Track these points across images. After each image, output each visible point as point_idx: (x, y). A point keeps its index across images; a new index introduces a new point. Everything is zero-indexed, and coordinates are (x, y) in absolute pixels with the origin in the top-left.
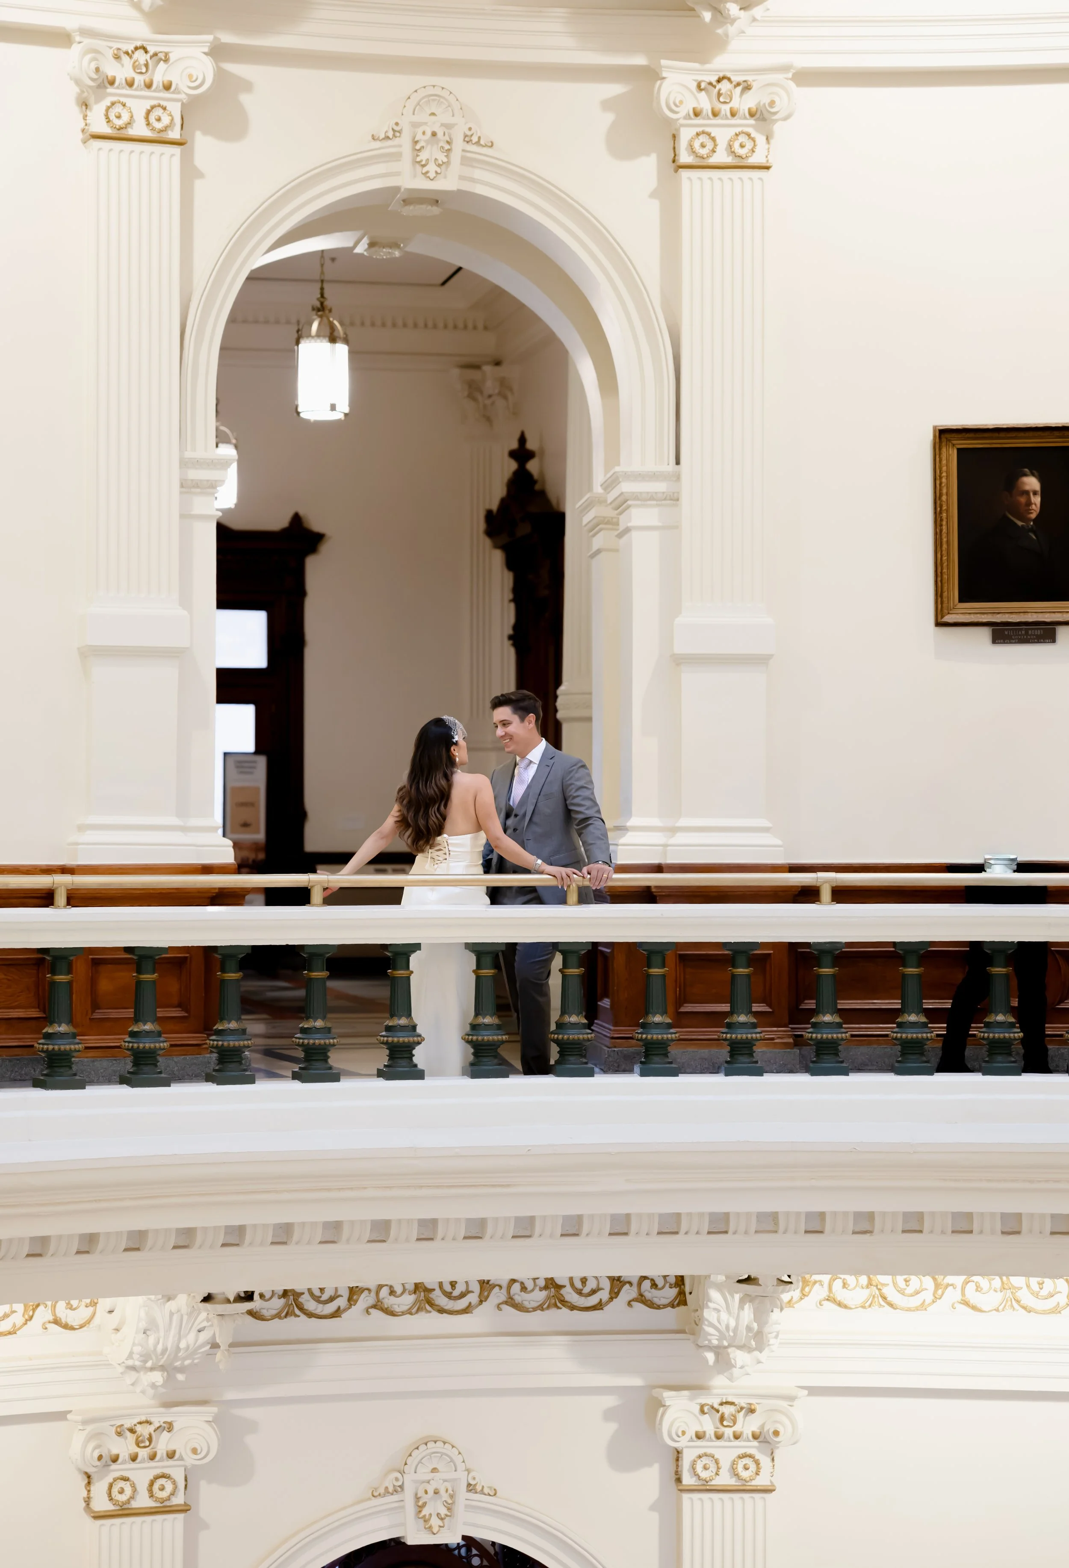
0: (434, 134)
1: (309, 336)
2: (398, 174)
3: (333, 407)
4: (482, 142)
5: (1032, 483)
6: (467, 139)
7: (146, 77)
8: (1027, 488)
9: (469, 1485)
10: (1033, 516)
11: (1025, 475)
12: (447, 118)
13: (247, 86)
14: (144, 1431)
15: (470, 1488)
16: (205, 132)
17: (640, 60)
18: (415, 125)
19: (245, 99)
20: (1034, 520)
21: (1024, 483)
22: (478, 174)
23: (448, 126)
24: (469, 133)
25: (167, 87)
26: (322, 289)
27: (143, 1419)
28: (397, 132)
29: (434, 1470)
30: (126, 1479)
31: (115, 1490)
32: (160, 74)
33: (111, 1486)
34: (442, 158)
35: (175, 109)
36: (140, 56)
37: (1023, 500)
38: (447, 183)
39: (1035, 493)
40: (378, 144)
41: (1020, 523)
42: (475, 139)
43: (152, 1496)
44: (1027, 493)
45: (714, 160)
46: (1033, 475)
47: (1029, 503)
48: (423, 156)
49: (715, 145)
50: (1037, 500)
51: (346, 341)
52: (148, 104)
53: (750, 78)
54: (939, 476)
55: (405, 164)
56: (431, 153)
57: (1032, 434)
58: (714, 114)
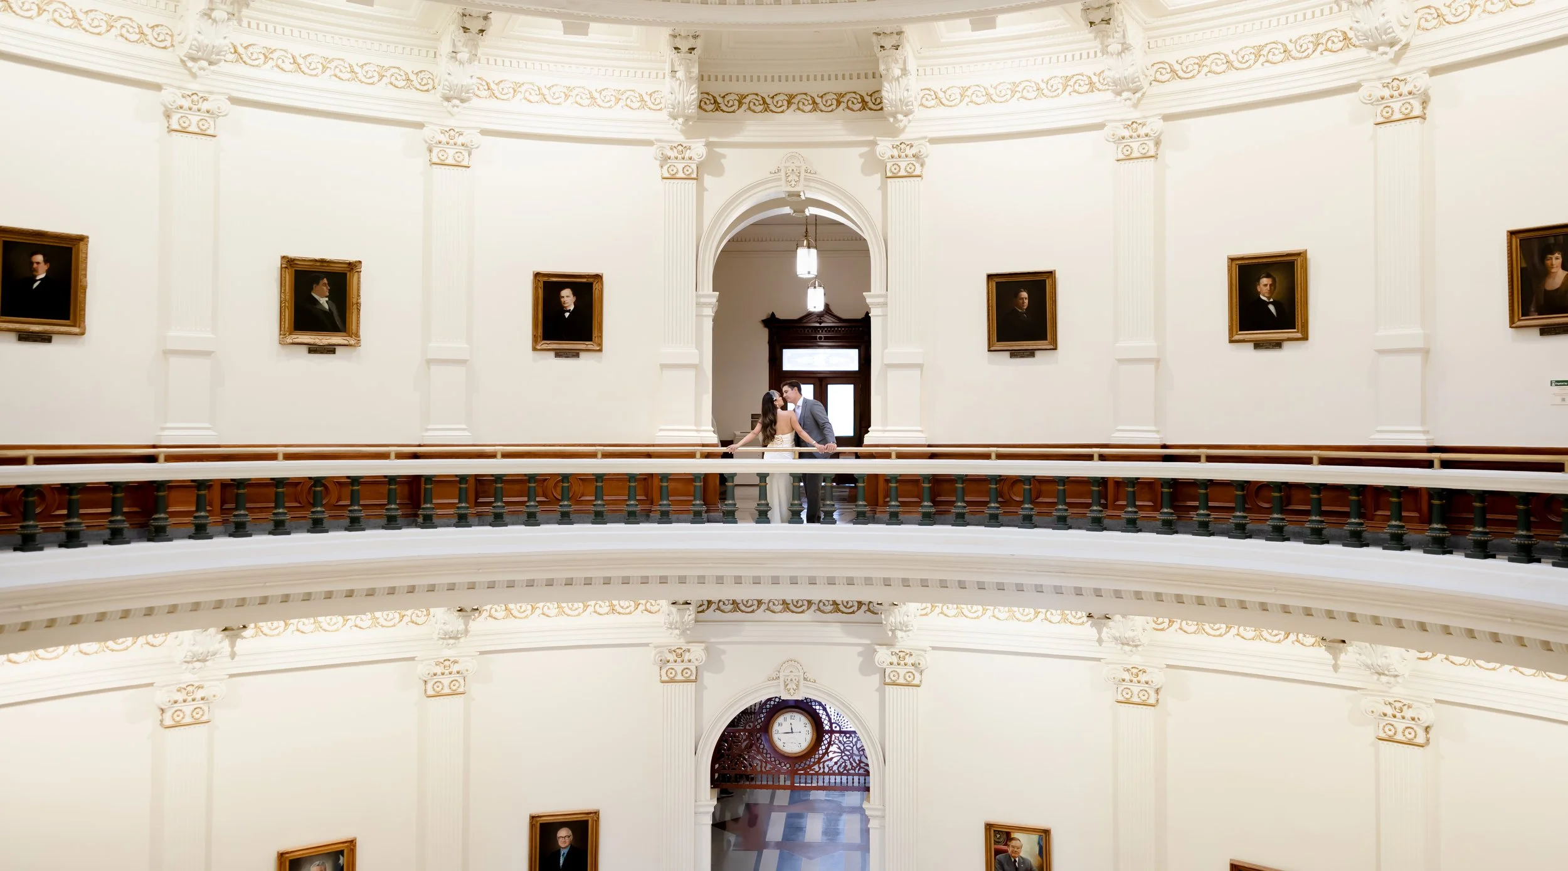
0: (793, 170)
1: (803, 246)
3: (809, 273)
4: (812, 173)
5: (1024, 294)
6: (806, 172)
7: (683, 156)
8: (1023, 296)
10: (1025, 307)
11: (1022, 291)
12: (798, 164)
13: (723, 156)
16: (708, 174)
17: (871, 138)
18: (786, 167)
20: (1025, 309)
21: (1021, 295)
22: (811, 183)
23: (799, 167)
24: (807, 169)
25: (691, 158)
26: (807, 229)
28: (780, 170)
32: (688, 154)
33: (668, 671)
34: (798, 177)
35: (694, 167)
36: (683, 148)
37: (1021, 301)
38: (799, 187)
39: (1026, 299)
40: (773, 175)
41: (1020, 310)
42: (809, 171)
44: (1022, 298)
45: (900, 174)
46: (1025, 291)
47: (1024, 302)
48: (790, 179)
49: (900, 169)
50: (1026, 301)
51: (816, 247)
52: (683, 166)
53: (913, 142)
54: (988, 293)
55: (783, 182)
56: (792, 177)
57: (1024, 275)
58: (900, 157)
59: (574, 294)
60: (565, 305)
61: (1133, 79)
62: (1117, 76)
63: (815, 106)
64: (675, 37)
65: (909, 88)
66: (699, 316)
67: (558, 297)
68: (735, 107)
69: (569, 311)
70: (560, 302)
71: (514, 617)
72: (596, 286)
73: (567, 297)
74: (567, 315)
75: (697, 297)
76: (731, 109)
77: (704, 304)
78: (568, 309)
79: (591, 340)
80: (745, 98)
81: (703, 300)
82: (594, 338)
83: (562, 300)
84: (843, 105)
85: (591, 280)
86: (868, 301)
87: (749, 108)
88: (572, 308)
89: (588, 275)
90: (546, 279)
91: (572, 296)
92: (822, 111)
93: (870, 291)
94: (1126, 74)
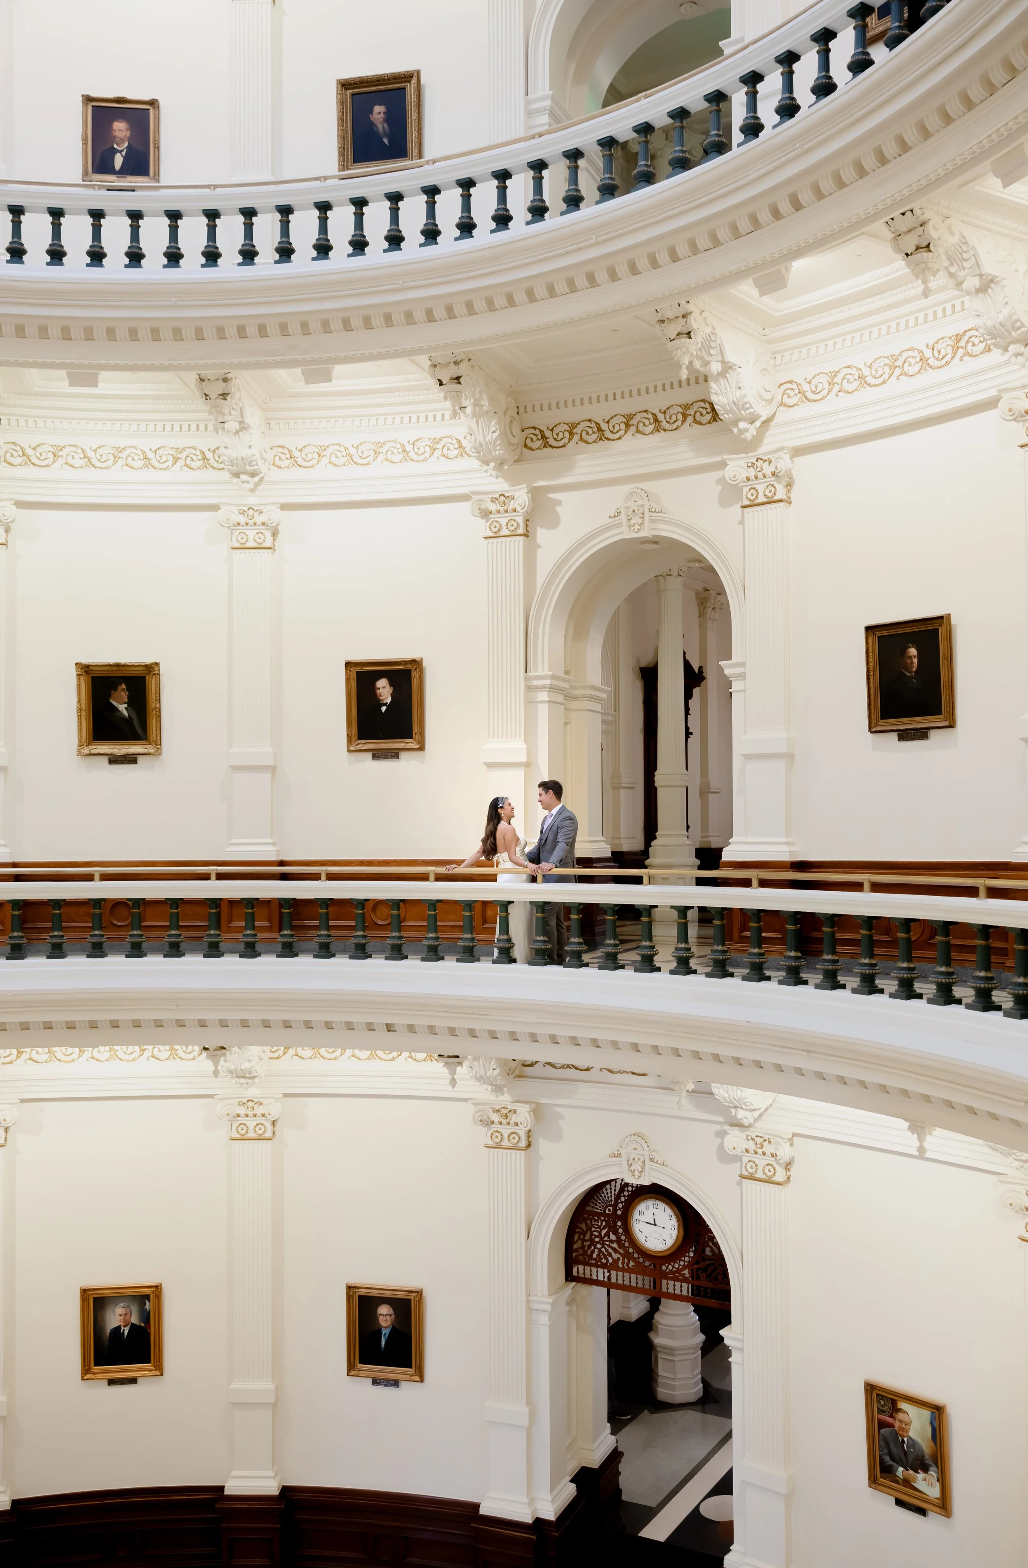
0: (634, 511)
2: (622, 533)
4: (657, 511)
5: (913, 651)
6: (650, 510)
7: (505, 508)
8: (911, 654)
9: (651, 1159)
10: (914, 670)
11: (910, 647)
12: (640, 502)
13: (559, 503)
14: (504, 1111)
15: (652, 1160)
16: (541, 527)
17: (718, 459)
18: (628, 508)
19: (558, 509)
20: (915, 672)
21: (909, 652)
22: (661, 526)
23: (642, 506)
24: (650, 508)
25: (515, 511)
27: (503, 1106)
28: (619, 513)
29: (635, 1149)
30: (499, 1132)
31: (494, 1136)
32: (512, 505)
33: (492, 1134)
34: (640, 521)
35: (520, 520)
36: (502, 498)
37: (909, 661)
38: (645, 533)
39: (915, 657)
40: (612, 520)
41: (908, 674)
42: (653, 510)
43: (509, 1141)
44: (911, 657)
45: (759, 501)
46: (913, 647)
47: (912, 663)
48: (632, 522)
49: (758, 494)
50: (916, 661)
52: (507, 520)
53: (770, 457)
54: (867, 652)
55: (624, 528)
56: (636, 520)
57: (911, 624)
58: (756, 478)
59: (391, 684)
60: (381, 698)
61: (1013, 325)
62: (990, 323)
63: (658, 426)
64: (435, 366)
65: (741, 385)
66: (530, 703)
67: (374, 689)
68: (566, 440)
69: (385, 704)
70: (375, 694)
71: (322, 1057)
72: (415, 674)
73: (383, 688)
74: (384, 709)
75: (527, 679)
76: (561, 443)
77: (537, 687)
78: (385, 702)
79: (411, 738)
80: (576, 427)
81: (535, 683)
82: (414, 734)
83: (378, 692)
84: (690, 419)
85: (408, 667)
86: (727, 672)
87: (581, 439)
88: (389, 700)
89: (404, 661)
90: (359, 669)
91: (388, 686)
92: (665, 430)
93: (730, 659)
94: (1001, 318)
